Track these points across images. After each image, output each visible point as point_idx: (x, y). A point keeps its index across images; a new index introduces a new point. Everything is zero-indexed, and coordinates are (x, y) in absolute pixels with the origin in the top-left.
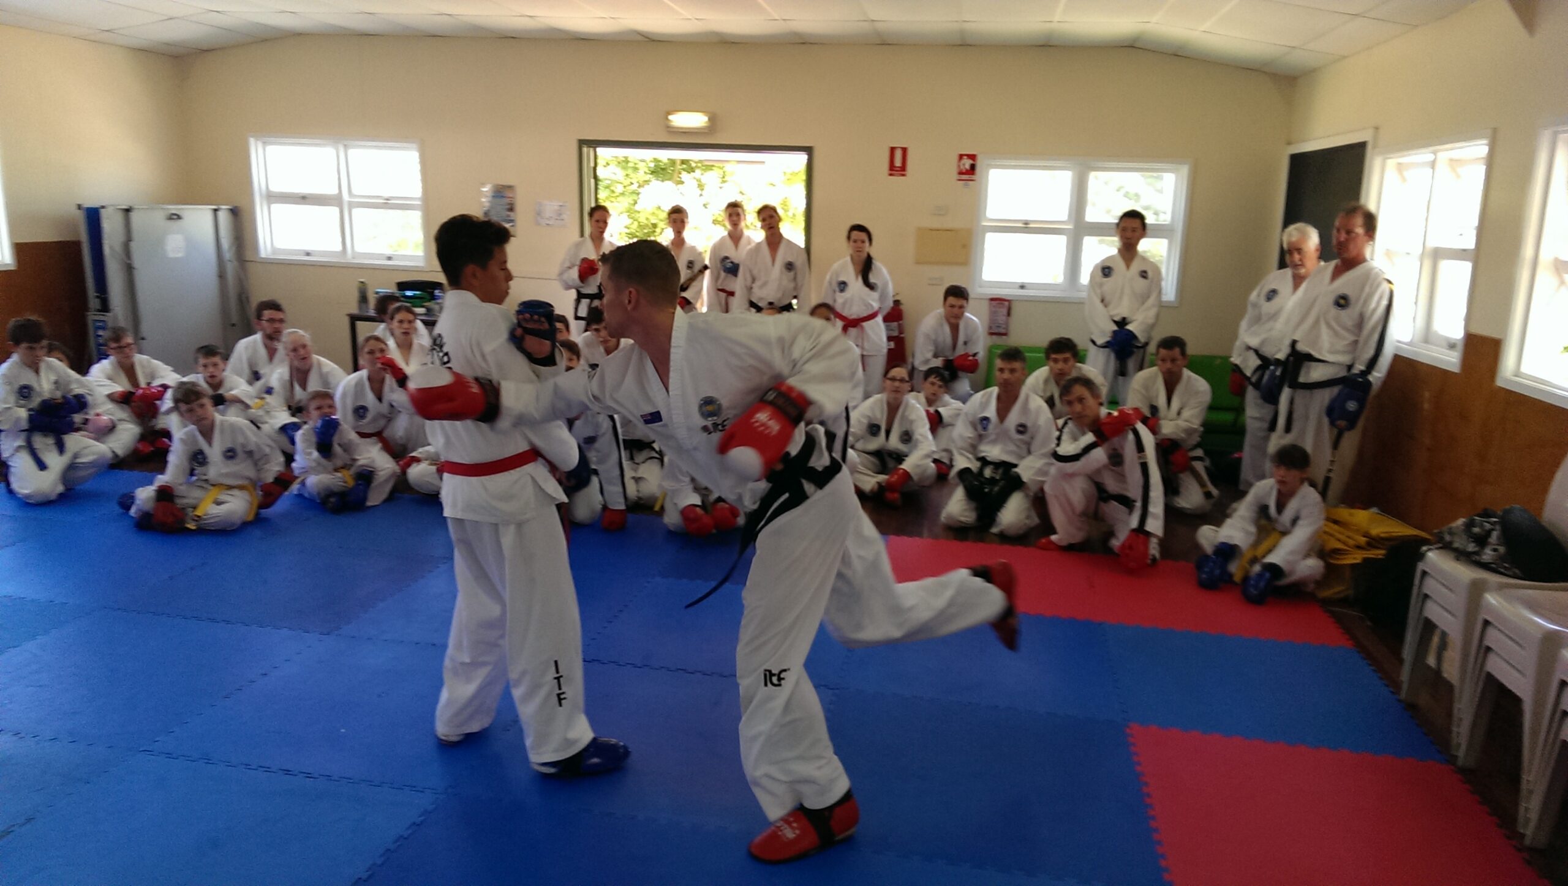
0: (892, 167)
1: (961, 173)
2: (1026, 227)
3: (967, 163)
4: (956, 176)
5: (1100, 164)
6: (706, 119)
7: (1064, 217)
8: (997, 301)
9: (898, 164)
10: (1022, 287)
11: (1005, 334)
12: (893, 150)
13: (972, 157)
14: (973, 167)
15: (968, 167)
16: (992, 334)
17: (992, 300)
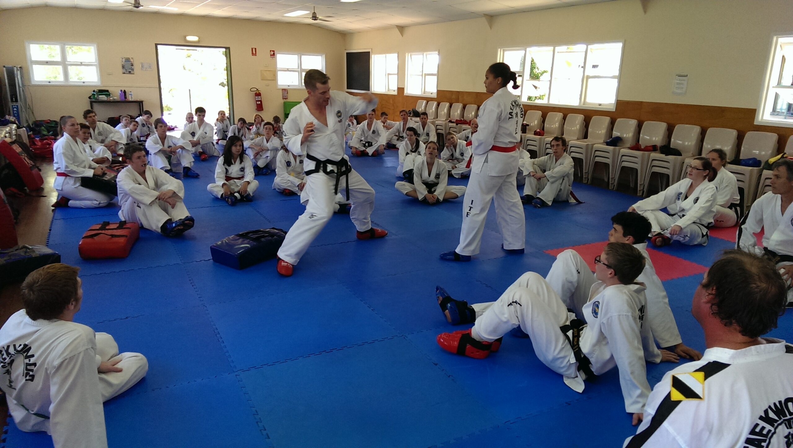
0: (253, 53)
1: (271, 55)
2: (288, 70)
3: (272, 53)
4: (270, 56)
5: (304, 54)
6: (198, 38)
7: (297, 67)
8: (284, 90)
9: (254, 52)
10: (289, 86)
11: (287, 99)
12: (252, 49)
13: (274, 51)
14: (274, 54)
15: (273, 54)
16: (283, 99)
17: (282, 90)
